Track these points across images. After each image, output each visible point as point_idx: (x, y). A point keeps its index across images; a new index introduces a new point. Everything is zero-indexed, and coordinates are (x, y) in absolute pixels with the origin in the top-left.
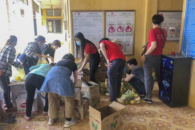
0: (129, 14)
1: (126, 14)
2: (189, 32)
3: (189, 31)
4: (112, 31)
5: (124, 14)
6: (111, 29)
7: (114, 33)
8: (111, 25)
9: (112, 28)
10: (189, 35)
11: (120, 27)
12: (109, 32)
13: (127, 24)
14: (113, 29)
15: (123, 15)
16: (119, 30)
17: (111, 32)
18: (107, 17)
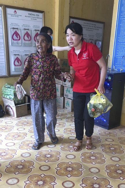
0: (37, 17)
1: (33, 16)
2: (122, 44)
3: (121, 42)
4: (17, 38)
5: (30, 14)
6: (15, 36)
7: (20, 41)
8: (15, 30)
9: (16, 34)
10: (122, 47)
11: (27, 34)
12: (13, 39)
13: (35, 30)
14: (18, 36)
15: (29, 16)
16: (26, 38)
17: (16, 40)
18: (9, 16)
